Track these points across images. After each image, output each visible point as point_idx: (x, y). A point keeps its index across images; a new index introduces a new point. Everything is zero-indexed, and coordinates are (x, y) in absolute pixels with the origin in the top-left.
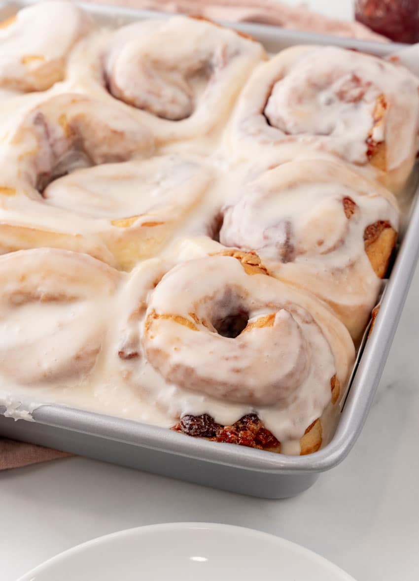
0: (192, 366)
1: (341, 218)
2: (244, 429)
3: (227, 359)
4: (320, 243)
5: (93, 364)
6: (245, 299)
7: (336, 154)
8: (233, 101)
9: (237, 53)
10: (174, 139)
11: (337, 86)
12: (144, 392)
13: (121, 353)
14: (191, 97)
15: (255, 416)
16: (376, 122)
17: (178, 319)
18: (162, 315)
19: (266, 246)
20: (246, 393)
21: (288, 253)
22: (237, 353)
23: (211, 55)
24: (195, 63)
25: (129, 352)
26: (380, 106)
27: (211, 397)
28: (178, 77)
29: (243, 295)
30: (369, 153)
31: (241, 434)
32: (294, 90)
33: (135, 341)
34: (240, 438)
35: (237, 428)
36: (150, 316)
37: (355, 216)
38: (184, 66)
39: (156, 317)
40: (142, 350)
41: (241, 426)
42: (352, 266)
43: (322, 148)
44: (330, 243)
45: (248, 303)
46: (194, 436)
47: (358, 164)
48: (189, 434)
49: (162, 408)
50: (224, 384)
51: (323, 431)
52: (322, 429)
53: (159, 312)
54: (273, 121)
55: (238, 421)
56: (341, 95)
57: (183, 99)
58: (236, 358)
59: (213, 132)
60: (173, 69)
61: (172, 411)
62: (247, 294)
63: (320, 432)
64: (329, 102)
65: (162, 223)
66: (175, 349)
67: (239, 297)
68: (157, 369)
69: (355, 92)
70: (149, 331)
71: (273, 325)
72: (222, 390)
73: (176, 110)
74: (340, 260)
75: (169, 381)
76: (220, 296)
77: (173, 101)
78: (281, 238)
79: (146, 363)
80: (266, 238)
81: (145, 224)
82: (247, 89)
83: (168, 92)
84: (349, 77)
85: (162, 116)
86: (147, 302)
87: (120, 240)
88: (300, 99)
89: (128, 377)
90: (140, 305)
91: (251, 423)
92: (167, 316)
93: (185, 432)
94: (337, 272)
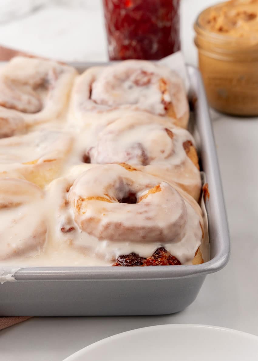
0: (120, 221)
1: (168, 139)
2: (160, 257)
3: (141, 213)
4: (163, 152)
5: (44, 241)
6: (132, 185)
7: (146, 111)
8: (68, 97)
9: (62, 72)
10: (37, 123)
11: (133, 78)
12: (85, 250)
13: (63, 229)
14: (40, 100)
15: (164, 248)
16: (163, 92)
17: (99, 198)
18: (87, 198)
19: (130, 159)
20: (158, 233)
21: (145, 160)
22: (146, 209)
23: (47, 74)
24: (38, 80)
25: (68, 227)
26: (162, 85)
27: (134, 241)
28: (29, 89)
29: (130, 183)
30: (166, 109)
31: (160, 260)
32: (108, 83)
33: (69, 221)
34: (160, 261)
35: (155, 257)
36: (79, 201)
37: (174, 137)
38: (32, 82)
39: (83, 200)
40: (76, 225)
41: (157, 256)
42: (183, 163)
43: (137, 109)
44: (167, 152)
45: (135, 187)
46: (131, 266)
47: (161, 115)
48: (127, 265)
49: (101, 257)
50: (143, 228)
51: (202, 255)
52: (201, 254)
53: (85, 197)
54: (98, 101)
55: (154, 253)
56: (137, 83)
57: (34, 101)
58: (146, 212)
59: (61, 116)
60: (25, 84)
61: (108, 257)
62: (133, 182)
63: (201, 255)
64: (130, 88)
65: (55, 160)
66: (104, 214)
67: (128, 185)
68: (90, 233)
69: (145, 79)
70: (81, 210)
71: (161, 191)
72: (142, 233)
73: (32, 108)
74: (176, 160)
75: (101, 238)
76: (117, 185)
77: (29, 103)
78: (138, 152)
79: (81, 232)
80: (128, 154)
81: (45, 161)
82: (75, 88)
83: (25, 98)
84: (139, 72)
85: (24, 111)
86: (68, 199)
87: (32, 172)
88: (113, 87)
89: (71, 243)
90: (64, 201)
91: (163, 252)
92: (91, 198)
93: (124, 265)
94: (177, 167)
